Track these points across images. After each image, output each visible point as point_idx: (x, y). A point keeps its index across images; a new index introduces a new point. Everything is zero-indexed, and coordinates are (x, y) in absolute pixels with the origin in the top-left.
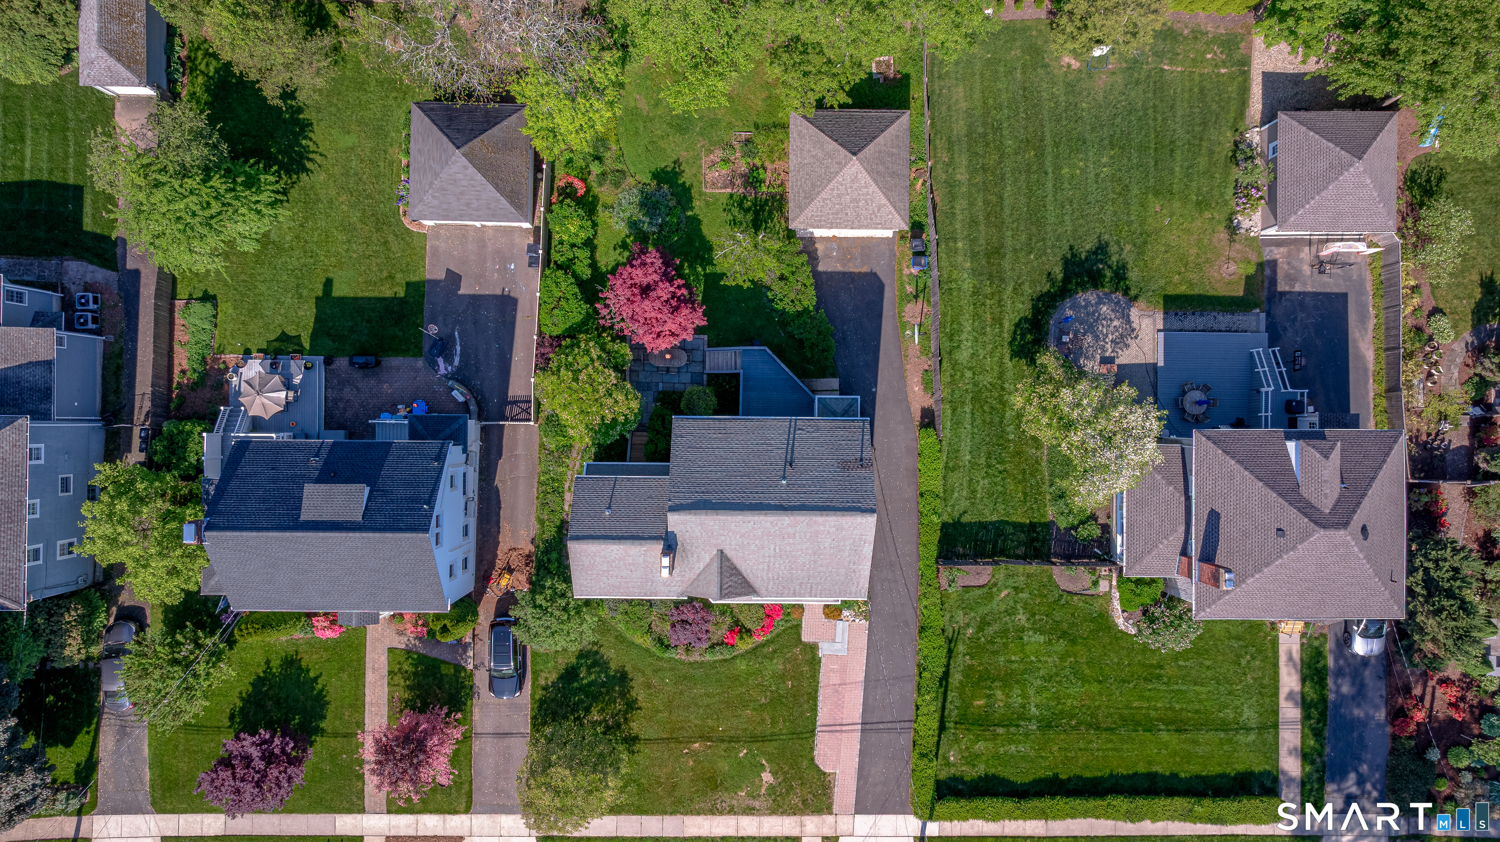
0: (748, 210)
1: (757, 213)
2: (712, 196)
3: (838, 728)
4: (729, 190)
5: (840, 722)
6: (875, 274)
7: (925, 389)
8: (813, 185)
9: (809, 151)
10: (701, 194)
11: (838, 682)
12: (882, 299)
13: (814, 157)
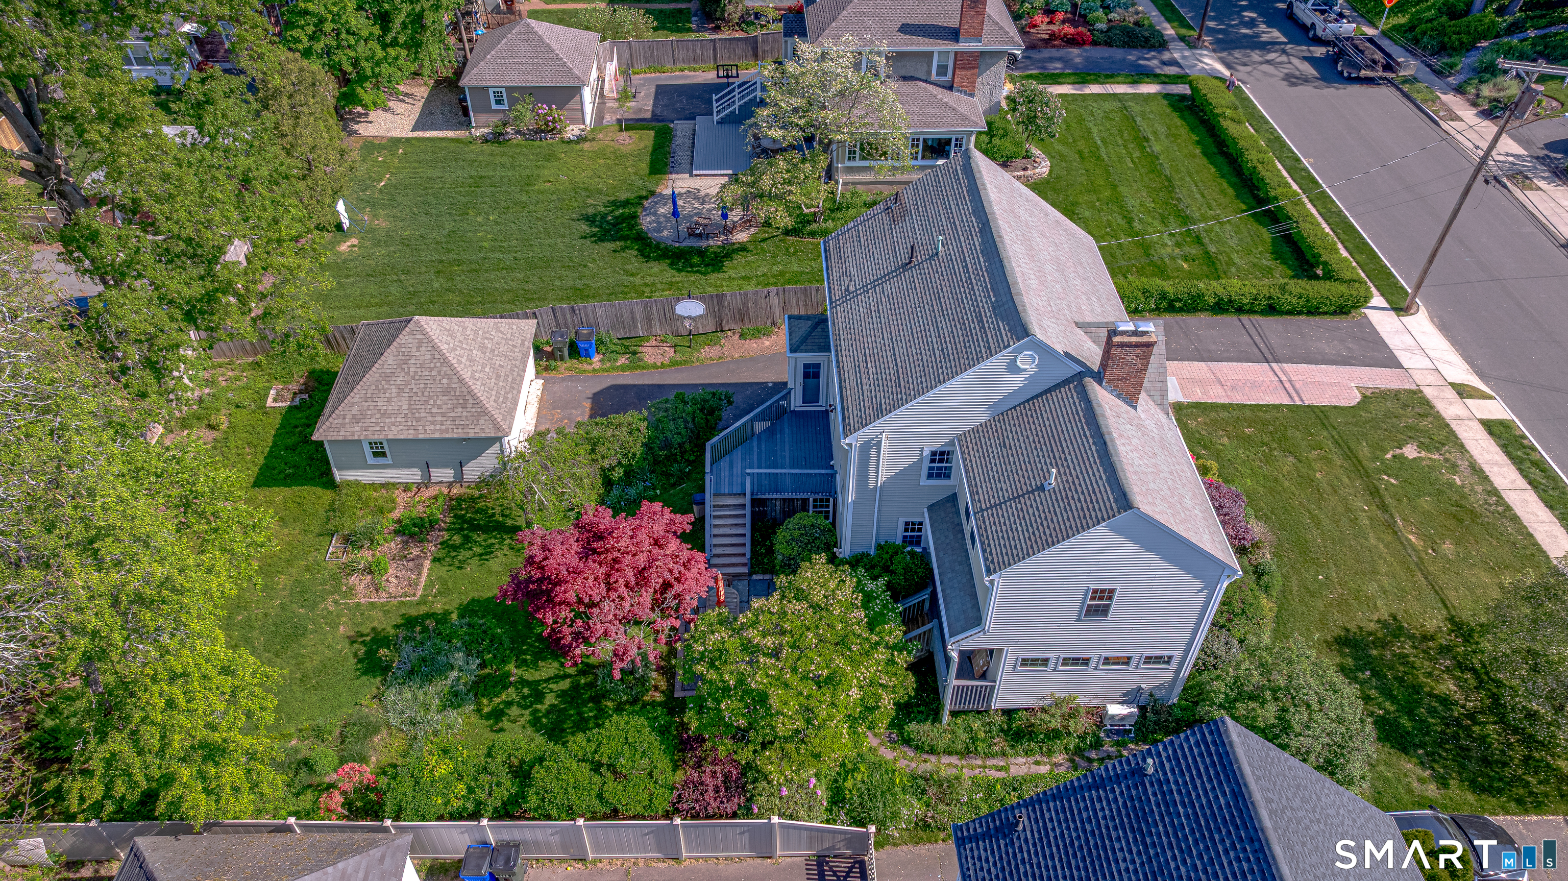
0: (467, 539)
1: (475, 528)
2: (430, 584)
3: (1287, 385)
4: (427, 564)
5: (1278, 384)
6: (595, 394)
7: (767, 334)
8: (447, 391)
9: (389, 400)
10: (423, 601)
11: (1219, 387)
12: (635, 386)
13: (400, 390)
